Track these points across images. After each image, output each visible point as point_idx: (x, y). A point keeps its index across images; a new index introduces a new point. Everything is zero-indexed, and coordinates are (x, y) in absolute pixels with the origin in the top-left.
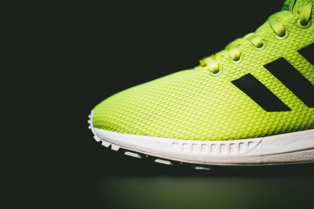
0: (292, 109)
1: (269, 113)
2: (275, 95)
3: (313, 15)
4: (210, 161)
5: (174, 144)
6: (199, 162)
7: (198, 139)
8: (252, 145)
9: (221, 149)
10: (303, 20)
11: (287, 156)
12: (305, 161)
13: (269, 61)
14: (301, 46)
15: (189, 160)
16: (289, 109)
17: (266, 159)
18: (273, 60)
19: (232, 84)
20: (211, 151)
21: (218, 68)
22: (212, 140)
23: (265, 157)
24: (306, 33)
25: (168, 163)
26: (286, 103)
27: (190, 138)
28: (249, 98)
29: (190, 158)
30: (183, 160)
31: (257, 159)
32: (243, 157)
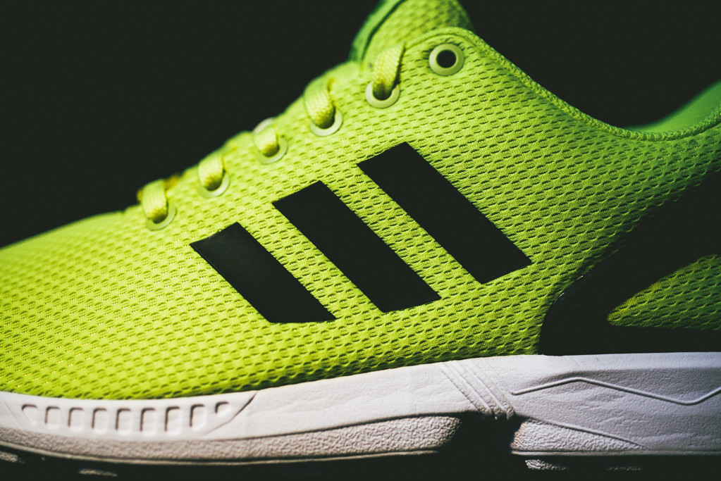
0: (337, 317)
1: (276, 327)
2: (296, 280)
3: (403, 72)
4: (114, 454)
5: (26, 410)
6: (85, 454)
7: (86, 395)
8: (225, 412)
9: (142, 423)
10: (378, 85)
11: (320, 439)
12: (368, 453)
13: (287, 190)
14: (369, 152)
15: (60, 452)
16: (330, 317)
17: (261, 448)
18: (298, 189)
19: (191, 249)
20: (117, 427)
21: (165, 208)
22: (121, 399)
23: (260, 443)
24: (383, 119)
25: (12, 458)
26: (323, 301)
27: (67, 391)
28: (228, 288)
29: (62, 444)
30: (46, 450)
31: (238, 448)
32: (201, 442)
